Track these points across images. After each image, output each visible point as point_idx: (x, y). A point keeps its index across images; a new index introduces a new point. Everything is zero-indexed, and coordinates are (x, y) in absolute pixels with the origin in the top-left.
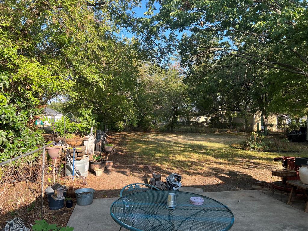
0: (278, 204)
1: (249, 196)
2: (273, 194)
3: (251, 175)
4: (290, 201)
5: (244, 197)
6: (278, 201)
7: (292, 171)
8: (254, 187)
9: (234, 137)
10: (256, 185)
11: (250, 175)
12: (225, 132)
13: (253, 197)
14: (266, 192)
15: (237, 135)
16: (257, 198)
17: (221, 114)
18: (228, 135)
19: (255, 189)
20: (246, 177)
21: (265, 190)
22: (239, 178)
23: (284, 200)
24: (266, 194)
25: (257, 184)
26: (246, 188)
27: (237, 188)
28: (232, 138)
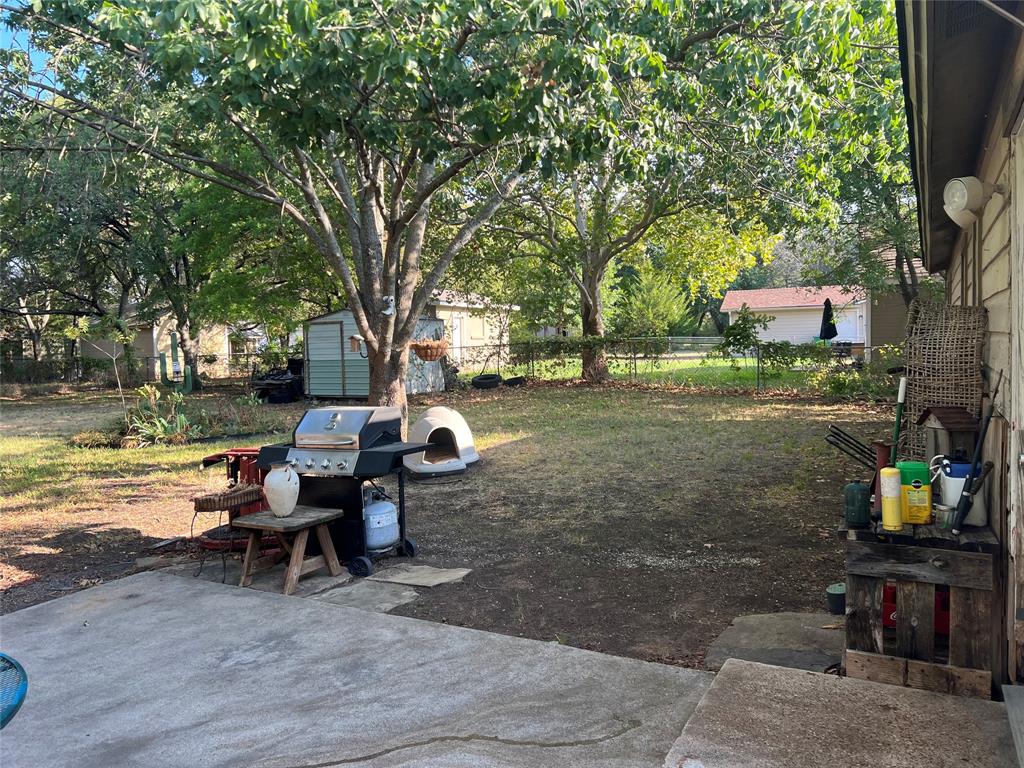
0: (211, 593)
1: (123, 598)
2: (201, 570)
3: (137, 528)
4: (247, 576)
5: (105, 605)
6: (213, 584)
7: (250, 488)
8: (142, 562)
9: (86, 407)
10: (151, 554)
11: (133, 527)
12: (51, 392)
13: (137, 596)
14: (182, 567)
15: (96, 402)
16: (150, 595)
17: (31, 331)
18: (63, 404)
19: (145, 569)
20: (119, 538)
21: (179, 563)
22: (93, 546)
23: (228, 577)
24: (182, 573)
25: (152, 552)
26: (114, 575)
27: (84, 582)
28: (74, 412)
